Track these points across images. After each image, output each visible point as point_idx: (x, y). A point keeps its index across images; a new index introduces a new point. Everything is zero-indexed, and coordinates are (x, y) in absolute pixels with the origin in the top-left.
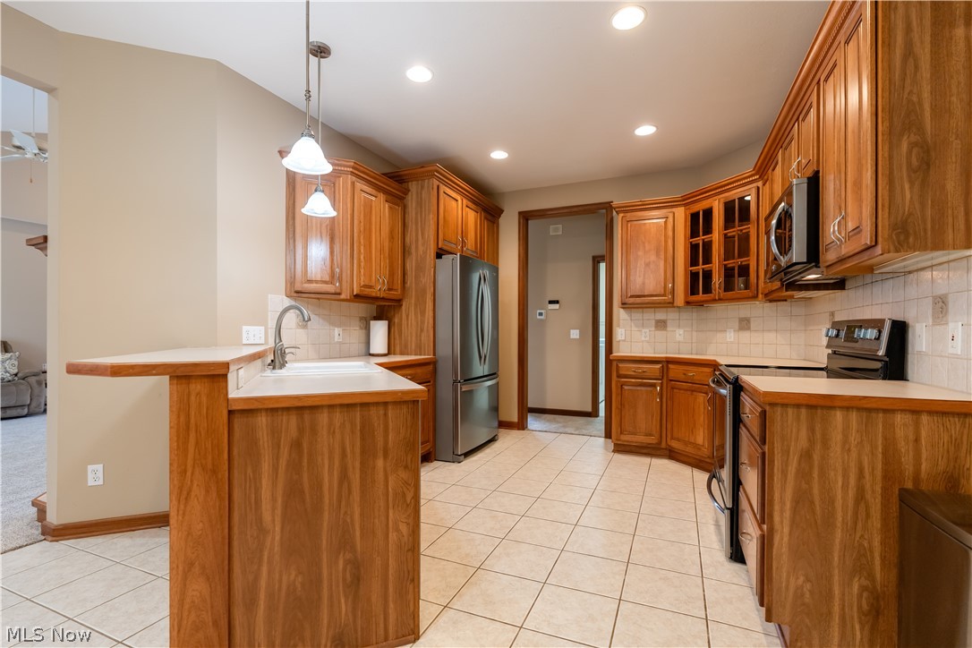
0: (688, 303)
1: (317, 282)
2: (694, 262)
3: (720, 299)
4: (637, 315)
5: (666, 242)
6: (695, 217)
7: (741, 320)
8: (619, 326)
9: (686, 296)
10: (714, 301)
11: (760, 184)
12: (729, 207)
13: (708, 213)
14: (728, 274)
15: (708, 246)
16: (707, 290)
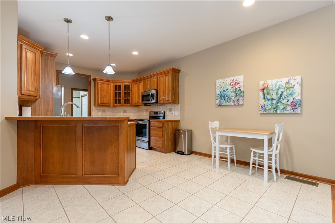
0: (114, 106)
1: (30, 91)
2: (116, 96)
3: (123, 106)
4: (98, 108)
5: (109, 90)
6: (116, 86)
7: (124, 110)
8: (93, 111)
9: (113, 104)
10: (121, 106)
11: (132, 83)
12: (125, 86)
13: (120, 86)
14: (125, 100)
15: (120, 93)
16: (120, 103)
